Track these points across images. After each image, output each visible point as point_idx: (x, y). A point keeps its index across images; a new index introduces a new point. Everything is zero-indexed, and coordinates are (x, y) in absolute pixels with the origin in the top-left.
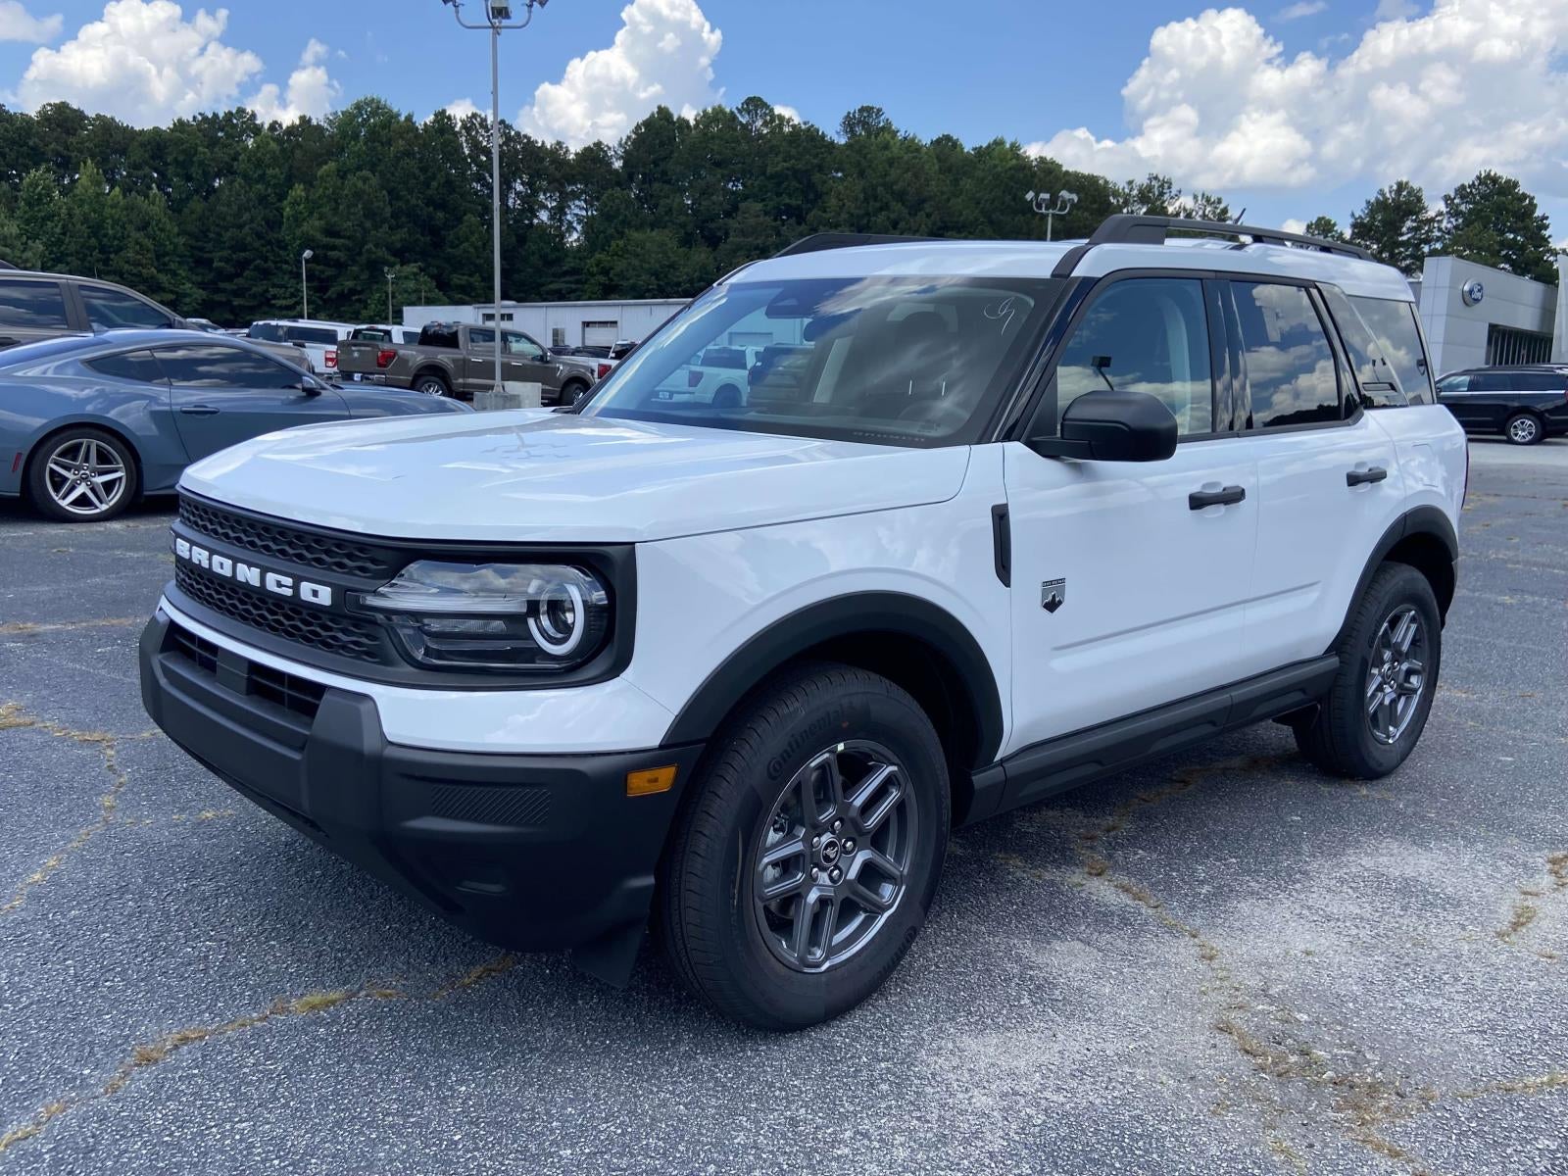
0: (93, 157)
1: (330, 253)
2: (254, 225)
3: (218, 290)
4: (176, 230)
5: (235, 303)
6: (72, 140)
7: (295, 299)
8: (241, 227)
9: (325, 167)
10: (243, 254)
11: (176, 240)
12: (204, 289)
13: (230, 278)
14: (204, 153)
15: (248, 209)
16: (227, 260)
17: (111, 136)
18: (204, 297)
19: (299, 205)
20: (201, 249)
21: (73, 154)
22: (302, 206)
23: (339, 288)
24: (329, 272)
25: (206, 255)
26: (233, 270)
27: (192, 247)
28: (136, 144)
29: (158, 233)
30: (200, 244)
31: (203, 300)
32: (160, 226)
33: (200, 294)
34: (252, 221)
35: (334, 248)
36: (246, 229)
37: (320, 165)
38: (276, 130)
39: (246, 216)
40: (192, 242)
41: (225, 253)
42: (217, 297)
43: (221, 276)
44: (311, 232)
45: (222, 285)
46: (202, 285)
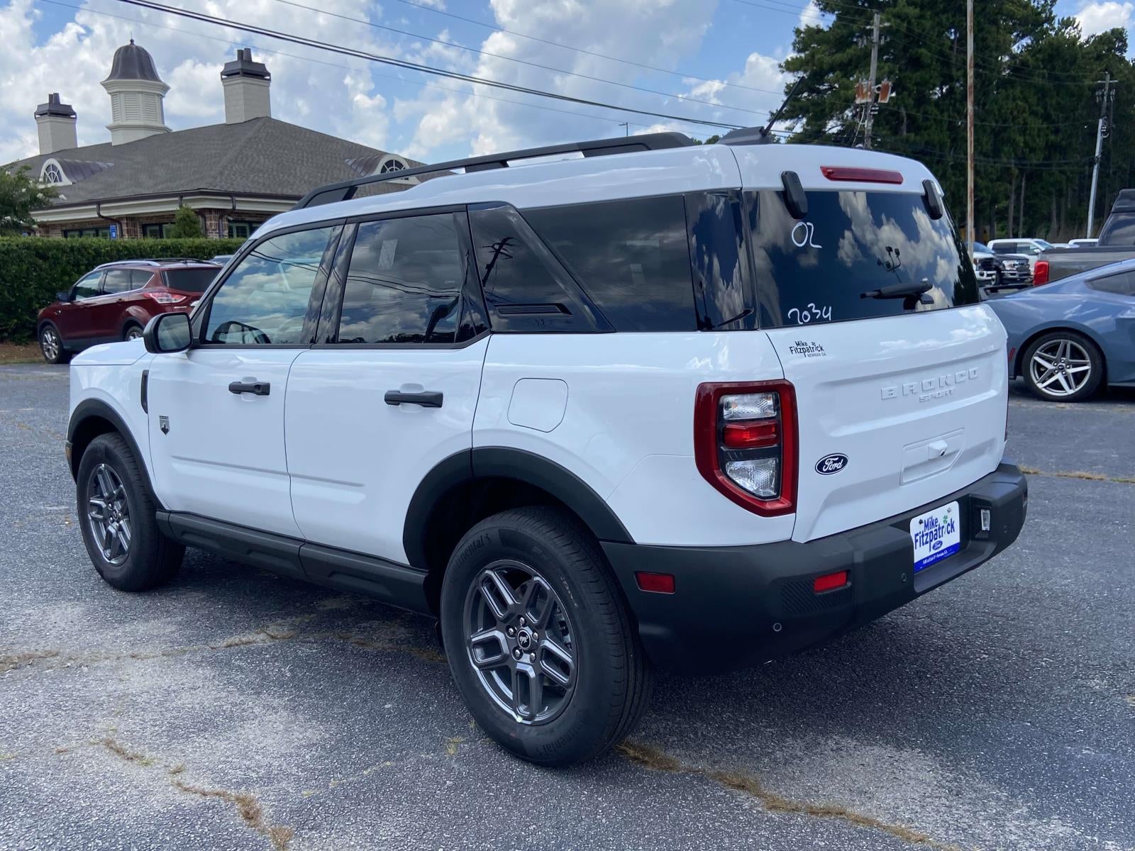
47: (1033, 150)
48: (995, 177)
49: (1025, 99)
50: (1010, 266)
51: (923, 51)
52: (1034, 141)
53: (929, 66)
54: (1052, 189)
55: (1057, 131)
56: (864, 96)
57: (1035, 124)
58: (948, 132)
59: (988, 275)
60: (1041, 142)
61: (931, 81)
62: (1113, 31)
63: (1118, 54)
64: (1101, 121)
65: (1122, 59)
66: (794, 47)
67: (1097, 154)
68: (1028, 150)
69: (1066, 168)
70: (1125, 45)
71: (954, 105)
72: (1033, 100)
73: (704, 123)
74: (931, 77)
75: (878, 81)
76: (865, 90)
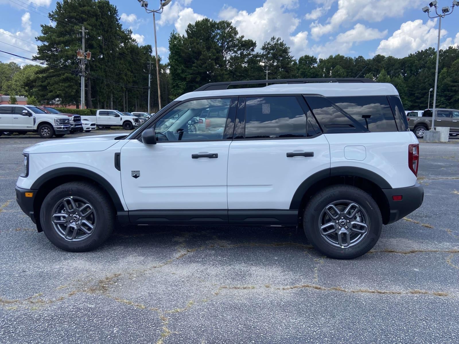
0: (384, 68)
1: (452, 88)
2: (429, 82)
3: (416, 102)
4: (405, 86)
5: (420, 106)
6: (379, 64)
7: (440, 103)
8: (425, 83)
9: (455, 61)
10: (424, 91)
11: (405, 89)
12: (411, 102)
13: (419, 99)
14: (417, 63)
15: (428, 77)
16: (419, 93)
17: (390, 62)
18: (412, 105)
19: (444, 74)
20: (412, 91)
21: (379, 68)
22: (445, 74)
23: (454, 99)
24: (452, 94)
25: (413, 92)
26: (421, 96)
27: (410, 90)
28: (397, 63)
29: (400, 87)
30: (412, 89)
31: (411, 105)
32: (401, 85)
33: (410, 104)
34: (429, 81)
35: (454, 86)
36: (426, 83)
37: (453, 61)
38: (441, 52)
39: (427, 79)
40: (410, 89)
41: (419, 91)
42: (415, 104)
43: (418, 98)
44: (448, 82)
45: (417, 101)
46: (411, 101)
47: (129, 82)
48: (119, 90)
49: (125, 64)
50: (142, 121)
51: (93, 42)
52: (129, 79)
53: (96, 48)
54: (135, 96)
55: (135, 77)
56: (81, 56)
57: (129, 73)
58: (104, 73)
59: (138, 124)
60: (131, 80)
61: (97, 54)
62: (148, 45)
63: (150, 53)
64: (149, 75)
65: (151, 56)
66: (42, 32)
67: (149, 86)
68: (128, 82)
69: (139, 89)
70: (152, 51)
71: (105, 63)
72: (128, 65)
73: (24, 58)
74: (97, 52)
75: (86, 51)
76: (81, 54)
